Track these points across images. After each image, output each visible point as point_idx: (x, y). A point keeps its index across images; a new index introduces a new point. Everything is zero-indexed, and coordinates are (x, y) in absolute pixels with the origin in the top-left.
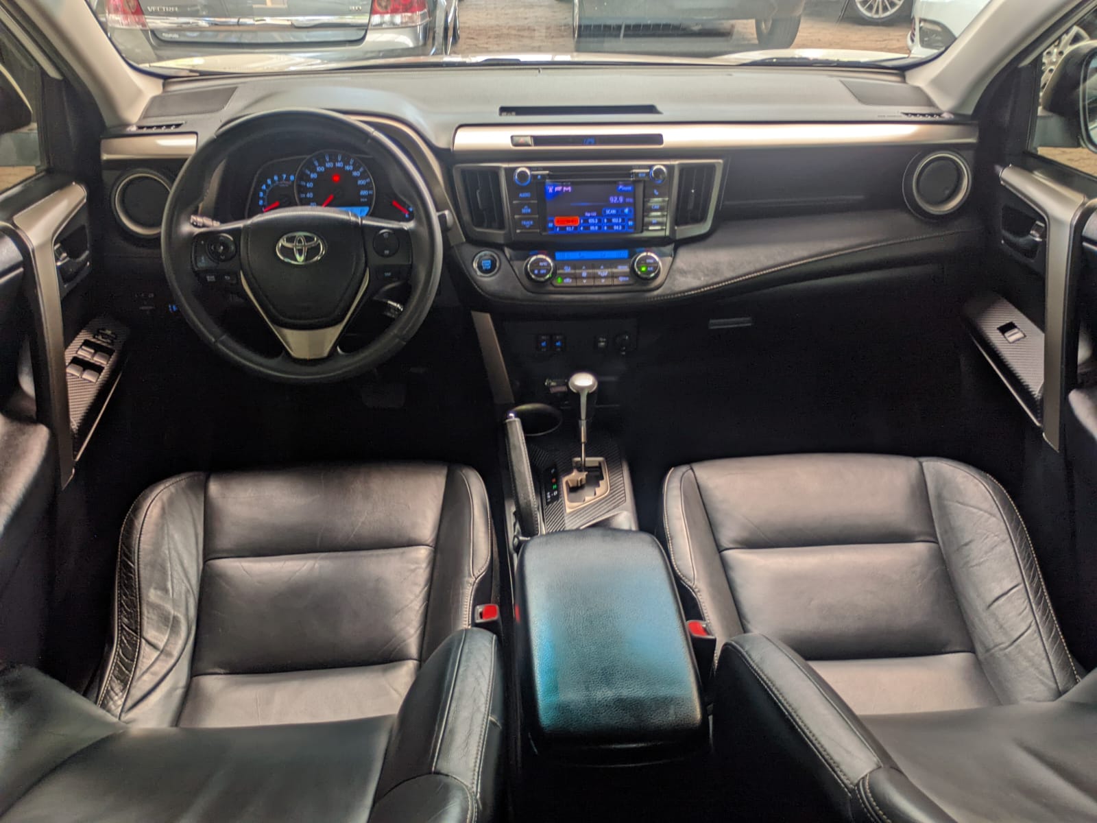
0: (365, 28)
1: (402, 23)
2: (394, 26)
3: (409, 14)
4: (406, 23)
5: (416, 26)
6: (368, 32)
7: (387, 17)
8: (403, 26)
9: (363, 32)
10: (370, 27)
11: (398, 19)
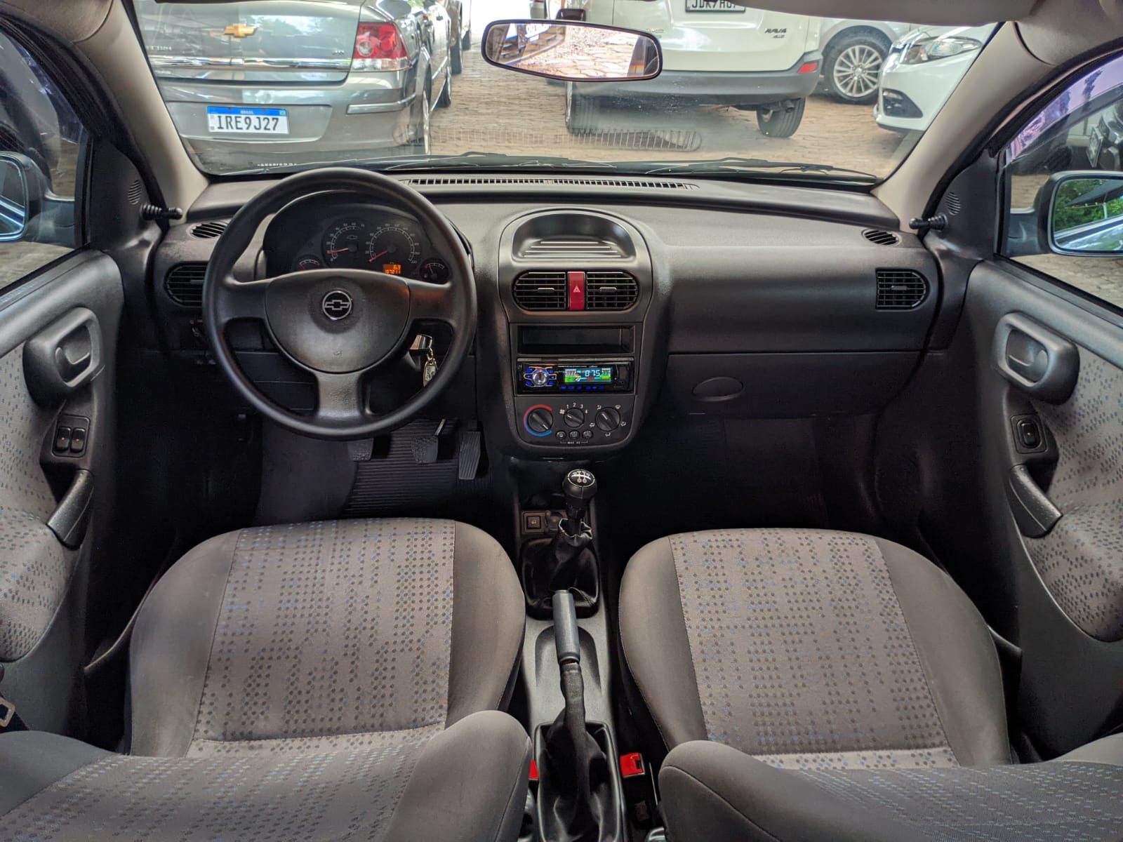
0: (347, 70)
1: (382, 68)
2: (374, 70)
3: (390, 60)
4: (387, 68)
5: (396, 71)
6: (350, 74)
7: (368, 62)
8: (383, 71)
9: (345, 74)
10: (352, 70)
11: (379, 63)
